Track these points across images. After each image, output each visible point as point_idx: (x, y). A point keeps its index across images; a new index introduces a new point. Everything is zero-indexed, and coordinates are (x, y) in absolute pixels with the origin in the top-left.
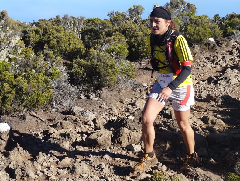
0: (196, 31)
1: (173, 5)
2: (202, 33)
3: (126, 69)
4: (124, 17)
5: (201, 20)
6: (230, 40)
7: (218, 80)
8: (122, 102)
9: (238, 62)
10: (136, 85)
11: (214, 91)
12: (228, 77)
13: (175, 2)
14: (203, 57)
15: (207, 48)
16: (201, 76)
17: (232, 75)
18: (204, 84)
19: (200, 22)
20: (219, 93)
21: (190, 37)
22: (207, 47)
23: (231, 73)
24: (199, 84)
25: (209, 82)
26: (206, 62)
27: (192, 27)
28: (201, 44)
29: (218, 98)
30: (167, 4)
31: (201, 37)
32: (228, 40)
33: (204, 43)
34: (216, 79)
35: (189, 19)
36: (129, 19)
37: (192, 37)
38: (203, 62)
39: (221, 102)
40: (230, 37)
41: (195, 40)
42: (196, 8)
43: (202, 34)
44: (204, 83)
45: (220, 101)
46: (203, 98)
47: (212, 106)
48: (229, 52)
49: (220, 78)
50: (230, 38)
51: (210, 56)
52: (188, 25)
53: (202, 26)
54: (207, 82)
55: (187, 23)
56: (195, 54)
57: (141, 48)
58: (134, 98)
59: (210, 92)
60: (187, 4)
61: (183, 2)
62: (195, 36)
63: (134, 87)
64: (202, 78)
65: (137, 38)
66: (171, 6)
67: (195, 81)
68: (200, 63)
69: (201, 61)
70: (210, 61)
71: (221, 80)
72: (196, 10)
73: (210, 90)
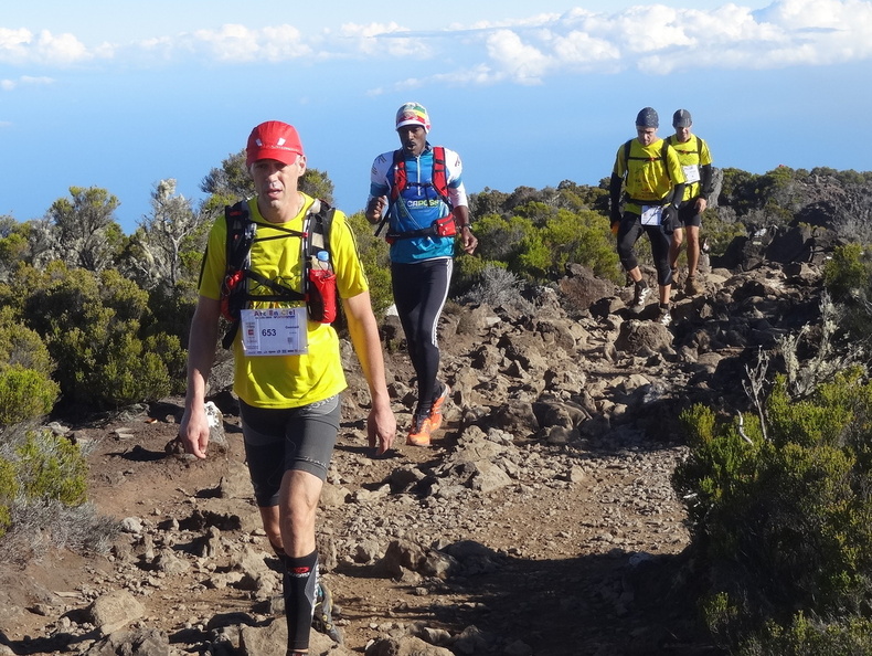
1: (234, 180)
3: (46, 465)
4: (38, 241)
6: (472, 308)
7: (431, 479)
8: (35, 611)
9: (506, 394)
10: (95, 528)
11: (415, 526)
12: (471, 464)
16: (361, 465)
17: (486, 451)
18: (377, 501)
20: (438, 536)
23: (481, 444)
24: (356, 501)
25: (396, 491)
29: (432, 554)
30: (214, 175)
32: (465, 309)
34: (421, 475)
36: (57, 249)
39: (447, 572)
40: (471, 294)
42: (329, 185)
44: (377, 494)
45: (442, 565)
46: (372, 562)
47: (412, 591)
48: (472, 355)
49: (437, 471)
50: (472, 301)
51: (397, 379)
54: (386, 488)
57: (111, 370)
58: (88, 589)
59: (401, 533)
63: (86, 541)
64: (367, 475)
65: (92, 325)
66: (230, 183)
67: (339, 492)
68: (356, 413)
69: (360, 405)
70: (398, 399)
71: (442, 476)
72: (331, 192)
73: (402, 523)
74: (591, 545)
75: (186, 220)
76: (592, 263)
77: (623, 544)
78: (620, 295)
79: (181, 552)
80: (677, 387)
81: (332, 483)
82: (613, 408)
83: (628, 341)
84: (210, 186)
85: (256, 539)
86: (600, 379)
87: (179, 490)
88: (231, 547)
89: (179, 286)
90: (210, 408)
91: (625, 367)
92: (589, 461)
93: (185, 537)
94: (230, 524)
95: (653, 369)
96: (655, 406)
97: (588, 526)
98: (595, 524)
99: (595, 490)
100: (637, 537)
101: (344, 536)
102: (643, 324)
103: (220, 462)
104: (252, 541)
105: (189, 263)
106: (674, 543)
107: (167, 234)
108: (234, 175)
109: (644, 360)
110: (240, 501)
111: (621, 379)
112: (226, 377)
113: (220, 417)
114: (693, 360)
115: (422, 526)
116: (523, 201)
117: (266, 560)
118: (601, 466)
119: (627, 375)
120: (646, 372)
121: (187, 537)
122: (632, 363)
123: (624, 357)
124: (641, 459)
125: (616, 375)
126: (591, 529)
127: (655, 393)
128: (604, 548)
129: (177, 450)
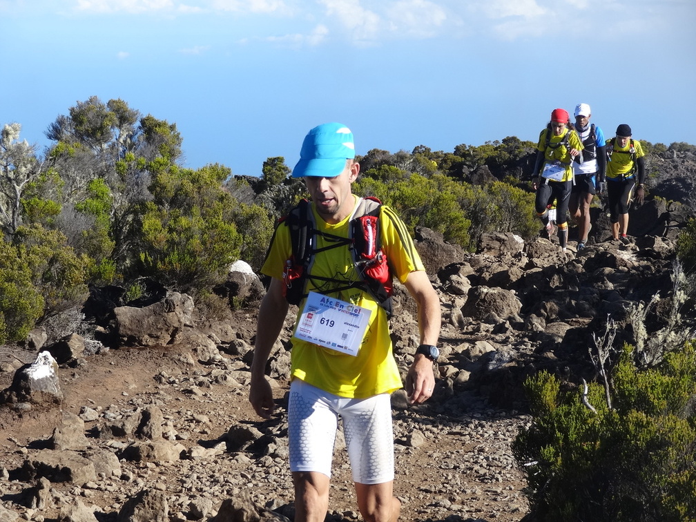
0: (179, 233)
1: (81, 128)
2: (204, 243)
5: (199, 188)
7: (269, 439)
11: (250, 485)
13: (90, 115)
14: (209, 341)
15: (224, 306)
16: (198, 422)
18: (213, 458)
19: (196, 195)
20: (273, 495)
21: (156, 259)
22: (226, 300)
24: (190, 458)
25: (232, 450)
26: (221, 364)
27: (161, 217)
28: (199, 286)
29: (266, 514)
30: (61, 122)
31: (198, 259)
33: (210, 283)
34: (258, 433)
35: (149, 183)
37: (162, 260)
38: (210, 362)
41: (173, 272)
42: (177, 137)
43: (202, 247)
44: (212, 452)
49: (275, 431)
51: (238, 336)
52: (144, 208)
53: (202, 215)
54: (222, 447)
55: (143, 204)
56: (176, 330)
59: (236, 491)
60: (143, 122)
61: (127, 114)
62: (174, 257)
64: (203, 432)
66: (76, 131)
67: (174, 448)
68: (195, 369)
69: (199, 361)
70: (239, 357)
71: (279, 436)
72: (179, 144)
73: (237, 481)
74: (429, 511)
75: (29, 166)
76: (443, 227)
77: (460, 511)
78: (470, 261)
79: (10, 502)
80: (523, 355)
81: (167, 438)
82: (457, 374)
83: (476, 307)
84: (56, 133)
85: (87, 492)
86: (445, 344)
87: (10, 440)
88: (62, 499)
89: (19, 233)
90: (45, 358)
91: (471, 333)
92: (429, 427)
93: (15, 488)
94: (62, 476)
95: (500, 337)
96: (499, 373)
97: (427, 491)
98: (433, 489)
99: (435, 455)
100: (476, 505)
101: (178, 493)
102: (491, 291)
103: (54, 413)
104: (82, 494)
105: (31, 211)
106: (513, 511)
107: (9, 180)
108: (81, 123)
109: (491, 327)
110: (72, 453)
111: (466, 346)
112: (64, 327)
113: (55, 367)
114: (541, 329)
115: (256, 485)
116: (376, 164)
117: (96, 514)
118: (442, 432)
119: (473, 342)
120: (493, 339)
121: (17, 487)
122: (478, 330)
123: (471, 324)
124: (483, 427)
125: (462, 341)
126: (429, 495)
127: (500, 360)
128: (442, 513)
129: (10, 400)
